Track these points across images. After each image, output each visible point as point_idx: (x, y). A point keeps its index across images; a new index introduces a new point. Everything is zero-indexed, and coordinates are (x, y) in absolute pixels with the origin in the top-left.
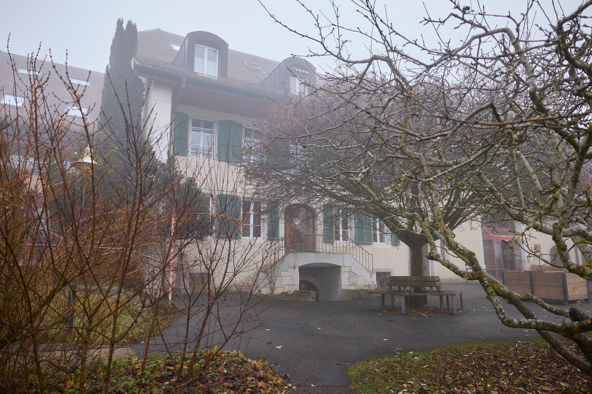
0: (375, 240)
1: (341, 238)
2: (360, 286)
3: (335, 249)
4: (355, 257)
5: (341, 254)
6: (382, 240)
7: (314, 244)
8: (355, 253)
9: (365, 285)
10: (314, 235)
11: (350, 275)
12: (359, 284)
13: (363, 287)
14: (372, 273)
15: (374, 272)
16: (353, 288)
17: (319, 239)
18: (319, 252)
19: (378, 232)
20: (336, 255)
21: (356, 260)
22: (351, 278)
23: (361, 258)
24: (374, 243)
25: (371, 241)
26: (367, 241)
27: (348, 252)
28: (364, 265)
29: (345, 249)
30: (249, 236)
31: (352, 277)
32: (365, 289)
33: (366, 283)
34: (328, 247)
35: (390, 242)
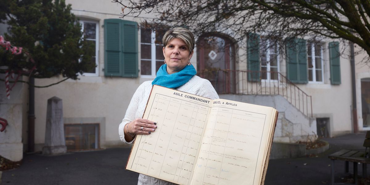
0: (311, 79)
1: (269, 75)
2: (297, 137)
3: (264, 90)
4: (289, 100)
5: (272, 96)
6: (318, 79)
7: (235, 83)
8: (289, 95)
9: (302, 136)
10: (235, 72)
11: (284, 123)
12: (295, 135)
13: (300, 139)
14: (311, 119)
15: (313, 119)
16: (287, 140)
17: (242, 77)
18: (243, 94)
19: (314, 69)
20: (265, 97)
21: (290, 103)
22: (285, 128)
23: (297, 102)
24: (310, 82)
25: (306, 80)
26: (301, 80)
27: (281, 93)
28: (302, 110)
29: (276, 89)
30: (150, 73)
31: (286, 125)
32: (302, 140)
33: (304, 134)
34: (254, 88)
35: (329, 82)
